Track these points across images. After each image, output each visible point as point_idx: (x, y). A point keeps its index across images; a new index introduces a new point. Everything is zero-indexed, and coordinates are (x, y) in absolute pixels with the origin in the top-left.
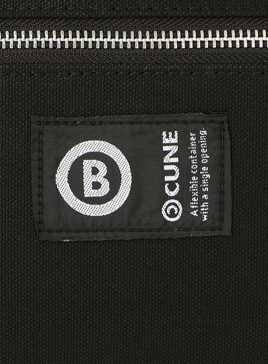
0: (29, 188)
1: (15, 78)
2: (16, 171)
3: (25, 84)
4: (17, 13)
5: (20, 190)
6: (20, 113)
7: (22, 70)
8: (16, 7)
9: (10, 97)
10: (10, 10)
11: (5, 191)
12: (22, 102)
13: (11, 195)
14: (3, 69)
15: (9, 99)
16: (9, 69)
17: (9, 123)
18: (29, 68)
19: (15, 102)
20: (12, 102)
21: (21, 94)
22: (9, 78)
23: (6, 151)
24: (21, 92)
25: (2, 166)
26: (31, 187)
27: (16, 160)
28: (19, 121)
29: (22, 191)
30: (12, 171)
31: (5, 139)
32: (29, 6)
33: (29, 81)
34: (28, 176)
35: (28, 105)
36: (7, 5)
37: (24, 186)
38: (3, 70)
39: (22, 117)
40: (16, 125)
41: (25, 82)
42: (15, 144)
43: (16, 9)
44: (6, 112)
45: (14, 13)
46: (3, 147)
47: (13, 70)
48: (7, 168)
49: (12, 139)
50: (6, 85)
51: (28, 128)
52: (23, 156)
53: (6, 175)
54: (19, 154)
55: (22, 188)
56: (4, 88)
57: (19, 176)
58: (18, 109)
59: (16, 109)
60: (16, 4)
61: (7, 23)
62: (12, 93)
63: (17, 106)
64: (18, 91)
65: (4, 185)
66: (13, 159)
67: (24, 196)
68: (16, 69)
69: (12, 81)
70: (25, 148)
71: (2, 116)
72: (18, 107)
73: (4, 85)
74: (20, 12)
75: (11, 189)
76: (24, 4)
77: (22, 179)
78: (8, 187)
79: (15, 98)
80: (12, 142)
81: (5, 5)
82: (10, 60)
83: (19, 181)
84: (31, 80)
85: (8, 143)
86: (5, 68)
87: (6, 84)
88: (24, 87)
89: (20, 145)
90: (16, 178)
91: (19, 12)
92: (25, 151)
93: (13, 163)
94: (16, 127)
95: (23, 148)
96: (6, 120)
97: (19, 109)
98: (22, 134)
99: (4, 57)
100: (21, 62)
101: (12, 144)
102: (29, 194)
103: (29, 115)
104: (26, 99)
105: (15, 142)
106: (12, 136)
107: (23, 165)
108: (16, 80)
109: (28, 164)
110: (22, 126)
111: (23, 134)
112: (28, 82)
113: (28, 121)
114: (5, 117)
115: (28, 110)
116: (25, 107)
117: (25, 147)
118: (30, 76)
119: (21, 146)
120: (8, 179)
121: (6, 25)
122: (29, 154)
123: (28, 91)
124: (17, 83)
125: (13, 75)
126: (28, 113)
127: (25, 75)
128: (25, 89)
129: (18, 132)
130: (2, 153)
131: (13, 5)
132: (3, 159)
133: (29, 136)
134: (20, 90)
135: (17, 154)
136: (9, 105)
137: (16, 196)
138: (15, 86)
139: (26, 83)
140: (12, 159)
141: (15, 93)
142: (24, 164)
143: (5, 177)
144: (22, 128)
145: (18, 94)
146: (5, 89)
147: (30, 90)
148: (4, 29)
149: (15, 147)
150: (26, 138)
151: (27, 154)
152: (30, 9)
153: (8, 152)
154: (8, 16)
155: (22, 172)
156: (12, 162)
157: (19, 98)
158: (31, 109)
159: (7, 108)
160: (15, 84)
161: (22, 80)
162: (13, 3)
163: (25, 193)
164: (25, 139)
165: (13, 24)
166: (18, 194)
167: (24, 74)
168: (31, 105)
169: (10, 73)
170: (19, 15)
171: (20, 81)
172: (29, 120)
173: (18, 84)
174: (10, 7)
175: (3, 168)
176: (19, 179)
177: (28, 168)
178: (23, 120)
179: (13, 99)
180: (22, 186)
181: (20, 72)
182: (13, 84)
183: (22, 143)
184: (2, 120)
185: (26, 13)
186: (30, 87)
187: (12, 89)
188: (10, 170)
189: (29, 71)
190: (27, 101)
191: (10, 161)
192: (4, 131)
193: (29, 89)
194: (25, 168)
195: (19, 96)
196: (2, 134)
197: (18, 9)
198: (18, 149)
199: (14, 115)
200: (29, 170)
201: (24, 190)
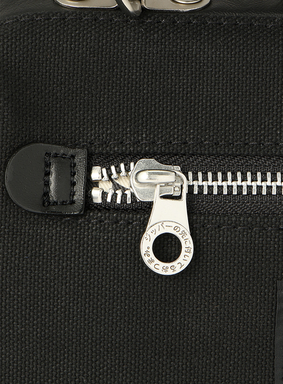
0: (271, 369)
1: (259, 233)
2: (255, 348)
3: (271, 240)
4: (262, 149)
5: (259, 371)
6: (263, 277)
7: (268, 224)
8: (261, 141)
9: (252, 257)
10: (253, 145)
11: (241, 372)
12: (267, 263)
13: (249, 378)
14: (244, 221)
15: (251, 259)
16: (252, 221)
17: (250, 288)
18: (277, 221)
19: (258, 263)
20: (254, 263)
21: (266, 253)
22: (251, 232)
23: (244, 323)
24: (266, 250)
25: (239, 341)
26: (274, 368)
27: (256, 334)
28: (262, 287)
29: (262, 372)
30: (251, 347)
31: (244, 309)
32: (277, 140)
33: (276, 237)
34: (271, 354)
35: (274, 267)
36: (248, 139)
37: (265, 367)
38: (244, 224)
39: (266, 281)
40: (258, 291)
41: (271, 238)
42: (256, 314)
43: (260, 144)
44: (246, 275)
45: (258, 150)
46: (241, 318)
47: (257, 224)
48: (244, 344)
49: (252, 309)
50: (247, 242)
51: (273, 295)
52: (265, 330)
53: (243, 352)
54: (261, 328)
55: (263, 369)
56: (245, 245)
57: (259, 354)
58: (261, 272)
59: (259, 272)
60: (260, 138)
61: (249, 161)
62: (255, 252)
63: (260, 268)
64: (262, 249)
65: (240, 365)
66: (253, 333)
67: (265, 378)
68: (261, 221)
69: (255, 237)
70: (268, 320)
71: (241, 280)
72: (262, 270)
73: (245, 242)
74: (266, 149)
75: (249, 370)
76: (270, 137)
77: (262, 357)
78: (245, 367)
79: (258, 257)
80: (252, 312)
81: (247, 138)
82: (252, 209)
83: (259, 360)
84: (278, 236)
85: (248, 314)
86: (247, 221)
87: (248, 240)
88: (269, 244)
89: (262, 316)
90: (256, 356)
91: (264, 148)
92: (267, 323)
93: (253, 338)
94: (258, 294)
95: (266, 320)
96: (246, 285)
97: (263, 271)
98: (265, 304)
99: (245, 205)
100: (266, 212)
101: (252, 315)
102: (271, 377)
103: (275, 279)
104: (271, 260)
105: (256, 312)
106: (253, 305)
107: (265, 341)
108: (260, 235)
109: (272, 340)
110: (265, 293)
111: (266, 302)
112: (275, 239)
113: (274, 287)
114: (245, 281)
115: (274, 273)
116: (270, 270)
117: (268, 318)
118: (277, 231)
119: (264, 318)
120: (245, 358)
121: (247, 164)
122: (273, 327)
123: (274, 250)
124: (261, 239)
125: (256, 230)
126: (274, 277)
127: (271, 230)
128: (270, 247)
129: (260, 300)
130: (240, 325)
131: (257, 139)
132: (240, 333)
133: (274, 305)
134: (264, 248)
135: (258, 327)
136: (250, 266)
137: (254, 379)
138: (259, 243)
139: (273, 240)
140: (251, 334)
141: (258, 252)
142: (266, 339)
143: (242, 355)
144: (266, 295)
145: (262, 253)
146: (246, 247)
147: (277, 248)
148: (245, 169)
149: (256, 318)
150: (270, 308)
151: (271, 327)
152: (278, 145)
153: (247, 325)
154: (250, 153)
155: (263, 349)
156: (251, 337)
157: (263, 258)
158: (278, 272)
159: (248, 270)
160: (259, 241)
161: (267, 236)
162: (257, 136)
163: (265, 375)
164: (268, 309)
165: (256, 163)
166: (257, 376)
167: (270, 228)
168: (278, 267)
169: (253, 227)
170: (264, 151)
171: (264, 237)
172: (274, 285)
173: (263, 241)
174: (253, 141)
175: (239, 344)
176: (259, 358)
177: (271, 344)
178: (266, 285)
179: (256, 259)
180: (262, 367)
181: (265, 226)
182: (255, 240)
183: (265, 314)
184: (241, 285)
185: (273, 150)
186: (277, 245)
187: (254, 247)
188: (248, 347)
189: (276, 225)
190: (273, 262)
191: (248, 335)
192: (243, 299)
193: (275, 247)
194: (266, 345)
195: (263, 255)
196: (240, 303)
197: (263, 145)
198: (260, 321)
199: (255, 279)
200: (272, 347)
201: (265, 372)
